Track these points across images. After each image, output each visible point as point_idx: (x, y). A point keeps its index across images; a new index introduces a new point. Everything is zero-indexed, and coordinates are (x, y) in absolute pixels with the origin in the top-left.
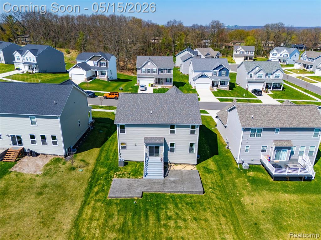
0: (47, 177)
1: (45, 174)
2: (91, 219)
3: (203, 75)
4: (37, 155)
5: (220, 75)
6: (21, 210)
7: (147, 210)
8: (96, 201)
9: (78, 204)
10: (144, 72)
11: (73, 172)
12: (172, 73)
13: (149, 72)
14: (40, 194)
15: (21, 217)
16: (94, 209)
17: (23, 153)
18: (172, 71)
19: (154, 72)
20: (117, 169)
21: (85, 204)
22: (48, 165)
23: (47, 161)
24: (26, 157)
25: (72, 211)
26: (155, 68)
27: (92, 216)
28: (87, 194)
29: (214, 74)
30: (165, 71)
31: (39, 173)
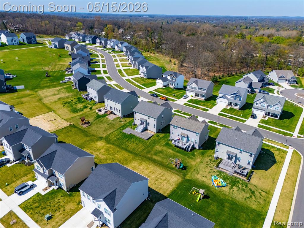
0: (113, 121)
1: (113, 120)
2: (114, 134)
3: (222, 97)
4: (115, 114)
5: (235, 99)
6: (102, 126)
7: (128, 137)
8: (119, 131)
9: (115, 130)
10: (190, 88)
11: (120, 123)
12: (206, 92)
13: (193, 89)
14: (108, 124)
15: (101, 128)
16: (117, 132)
17: (112, 113)
18: (206, 90)
19: (196, 89)
20: (131, 126)
21: (116, 130)
22: (115, 118)
23: (116, 117)
24: (112, 114)
25: (112, 131)
26: (196, 87)
27: (115, 133)
28: (118, 129)
29: (232, 97)
30: (202, 89)
31: (112, 119)
